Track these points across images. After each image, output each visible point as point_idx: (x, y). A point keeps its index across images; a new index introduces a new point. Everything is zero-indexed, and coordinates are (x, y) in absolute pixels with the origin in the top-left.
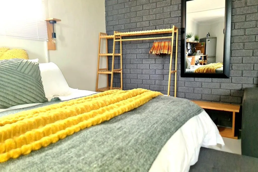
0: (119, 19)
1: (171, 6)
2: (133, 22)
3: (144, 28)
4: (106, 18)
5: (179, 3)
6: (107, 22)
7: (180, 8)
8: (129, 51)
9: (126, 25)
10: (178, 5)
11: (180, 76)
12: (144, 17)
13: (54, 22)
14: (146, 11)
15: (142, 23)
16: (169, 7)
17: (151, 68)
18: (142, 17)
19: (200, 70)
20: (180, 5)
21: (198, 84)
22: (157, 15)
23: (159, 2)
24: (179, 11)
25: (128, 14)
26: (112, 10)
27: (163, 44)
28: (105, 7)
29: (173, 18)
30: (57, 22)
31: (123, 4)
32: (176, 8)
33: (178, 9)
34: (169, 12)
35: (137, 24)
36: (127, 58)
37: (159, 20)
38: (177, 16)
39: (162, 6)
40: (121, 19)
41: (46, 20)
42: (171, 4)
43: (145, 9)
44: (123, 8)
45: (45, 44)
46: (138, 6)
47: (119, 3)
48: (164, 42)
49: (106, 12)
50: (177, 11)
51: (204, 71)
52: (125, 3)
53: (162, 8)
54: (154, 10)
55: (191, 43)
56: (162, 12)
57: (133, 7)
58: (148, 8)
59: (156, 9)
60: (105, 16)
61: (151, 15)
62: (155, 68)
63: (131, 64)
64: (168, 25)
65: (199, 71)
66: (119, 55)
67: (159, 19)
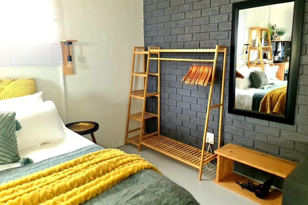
0: (158, 29)
1: (220, 16)
2: (173, 35)
3: (185, 42)
4: (144, 27)
5: (230, 12)
6: (146, 32)
7: (231, 19)
8: (167, 71)
9: (165, 37)
10: (229, 15)
11: (227, 112)
12: (186, 28)
13: (70, 43)
14: (189, 20)
15: (183, 36)
16: (216, 16)
17: (192, 95)
18: (183, 28)
19: (275, 94)
20: (231, 15)
21: (250, 126)
22: (202, 26)
23: (204, 10)
24: (229, 23)
25: (168, 23)
26: (151, 18)
27: (201, 69)
28: (144, 13)
29: (221, 32)
30: (73, 43)
31: (163, 10)
32: (225, 18)
33: (229, 20)
34: (217, 24)
35: (178, 37)
36: (166, 79)
37: (204, 34)
38: (227, 29)
39: (209, 15)
40: (161, 29)
41: (60, 41)
42: (219, 13)
43: (188, 18)
44: (163, 16)
45: (60, 69)
46: (179, 14)
47: (158, 8)
48: (204, 68)
49: (144, 19)
50: (227, 23)
51: (279, 96)
52: (165, 9)
53: (208, 17)
54: (199, 20)
55: (283, 43)
56: (208, 23)
57: (173, 15)
58: (191, 17)
59: (201, 18)
60: (143, 24)
61: (195, 27)
62: (197, 96)
63: (170, 87)
64: (215, 41)
65: (273, 95)
66: (157, 75)
67: (204, 32)
